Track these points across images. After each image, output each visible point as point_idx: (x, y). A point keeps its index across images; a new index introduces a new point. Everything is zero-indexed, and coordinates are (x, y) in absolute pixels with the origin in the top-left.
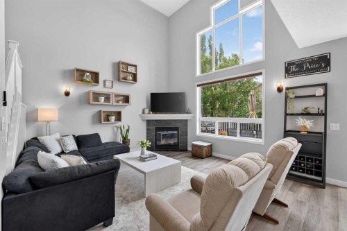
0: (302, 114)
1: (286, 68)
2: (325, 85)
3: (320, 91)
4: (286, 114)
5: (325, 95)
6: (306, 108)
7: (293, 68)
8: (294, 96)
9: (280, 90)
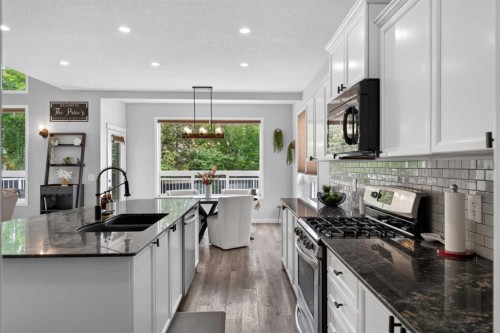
0: (63, 165)
1: (51, 109)
2: (83, 136)
3: (77, 141)
4: (48, 165)
5: (83, 145)
6: (68, 159)
7: (58, 112)
8: (56, 144)
9: (44, 134)
